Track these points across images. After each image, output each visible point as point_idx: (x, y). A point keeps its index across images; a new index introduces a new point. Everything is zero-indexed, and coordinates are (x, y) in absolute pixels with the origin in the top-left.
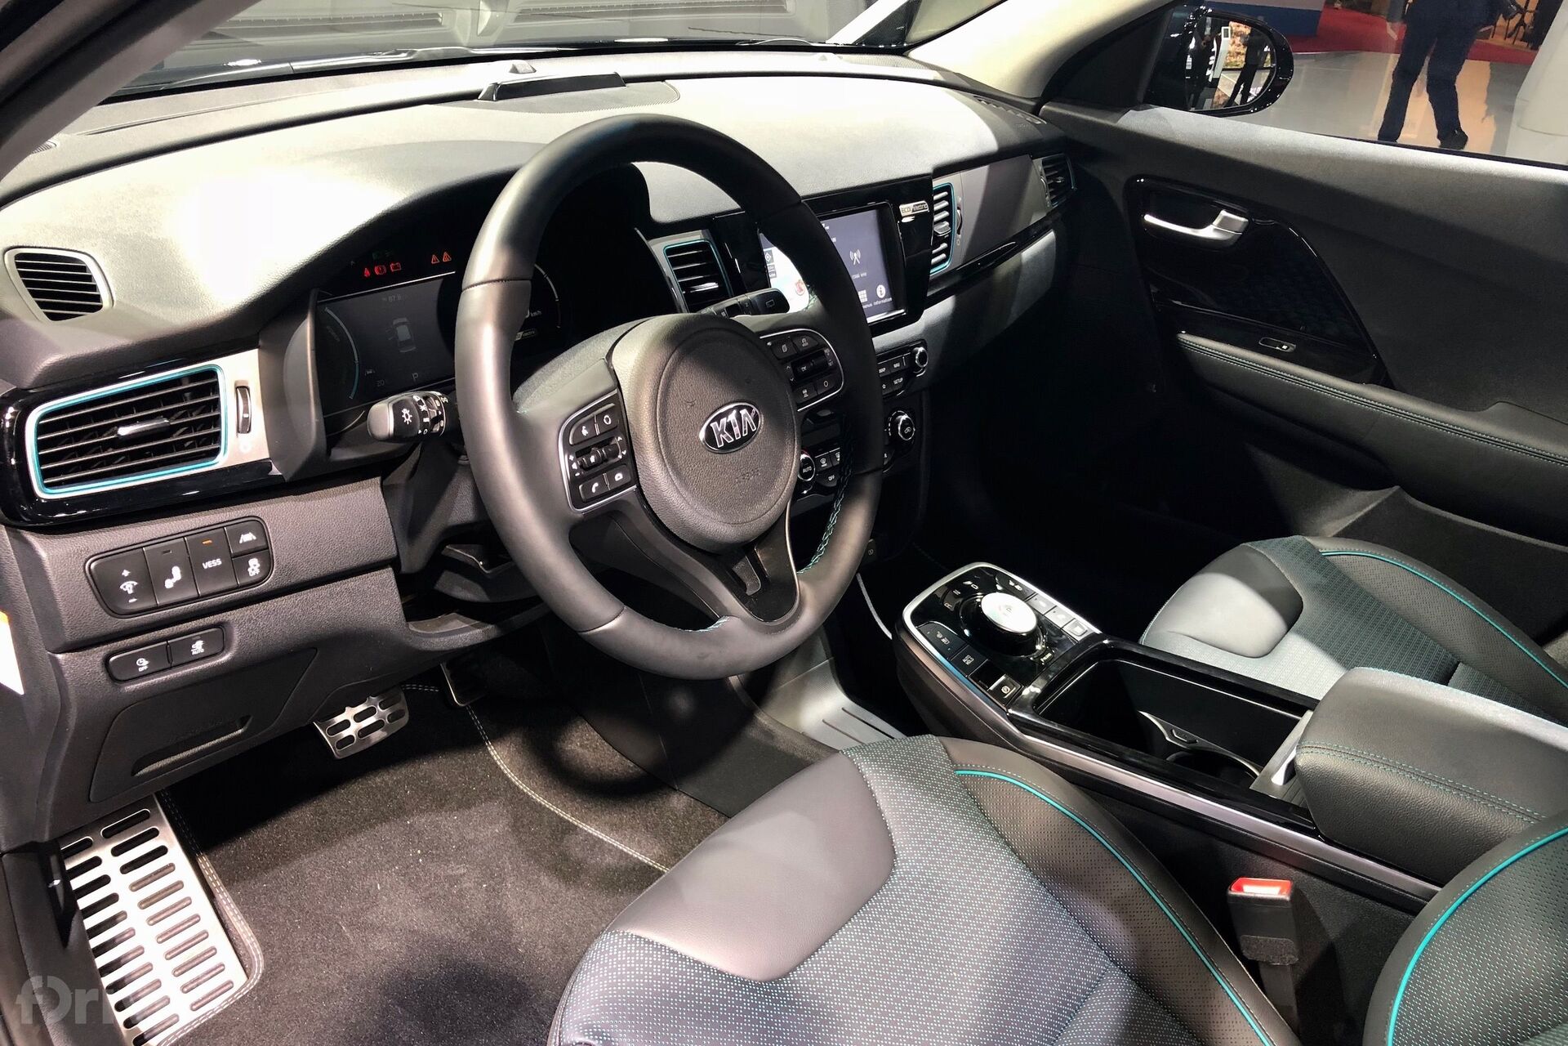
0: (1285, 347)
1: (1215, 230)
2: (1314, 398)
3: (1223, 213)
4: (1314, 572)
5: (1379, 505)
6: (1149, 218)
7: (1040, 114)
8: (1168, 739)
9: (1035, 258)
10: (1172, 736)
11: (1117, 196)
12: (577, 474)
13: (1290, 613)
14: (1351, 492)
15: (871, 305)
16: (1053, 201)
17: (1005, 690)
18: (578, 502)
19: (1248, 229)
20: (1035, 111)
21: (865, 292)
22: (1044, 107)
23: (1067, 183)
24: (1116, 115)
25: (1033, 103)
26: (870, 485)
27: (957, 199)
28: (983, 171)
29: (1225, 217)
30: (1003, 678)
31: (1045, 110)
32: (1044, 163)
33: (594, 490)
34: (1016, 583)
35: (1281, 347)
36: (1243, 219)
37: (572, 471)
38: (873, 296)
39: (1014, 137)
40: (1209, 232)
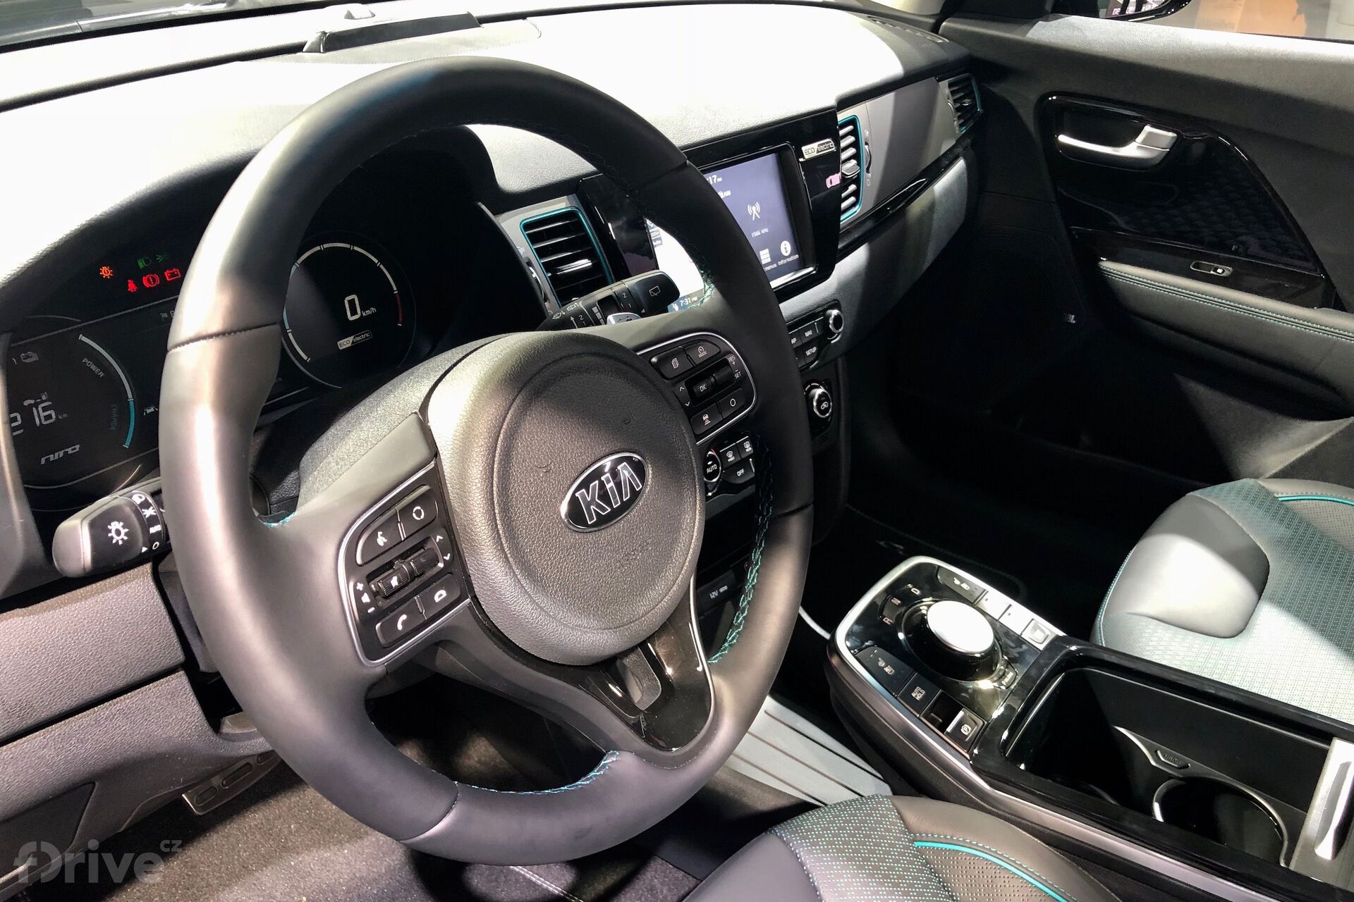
0: (1220, 271)
1: (1139, 147)
2: (1257, 326)
3: (1148, 129)
4: (1275, 524)
5: (1333, 437)
6: (1063, 139)
7: (940, 31)
8: (1153, 763)
9: (947, 192)
10: (1157, 759)
11: (1028, 116)
12: (371, 610)
13: (1258, 575)
14: (1297, 423)
15: (775, 265)
16: (961, 125)
17: (966, 730)
18: (372, 648)
19: (1176, 145)
20: (935, 29)
21: (767, 251)
22: (944, 24)
23: (973, 106)
24: (1025, 27)
25: (932, 21)
26: (796, 528)
27: (864, 133)
28: (889, 98)
29: (1150, 134)
30: (961, 714)
31: (945, 27)
32: (950, 85)
33: (400, 627)
34: (962, 580)
35: (1215, 270)
36: (1171, 134)
37: (362, 607)
38: (776, 256)
39: (920, 60)
40: (1132, 150)
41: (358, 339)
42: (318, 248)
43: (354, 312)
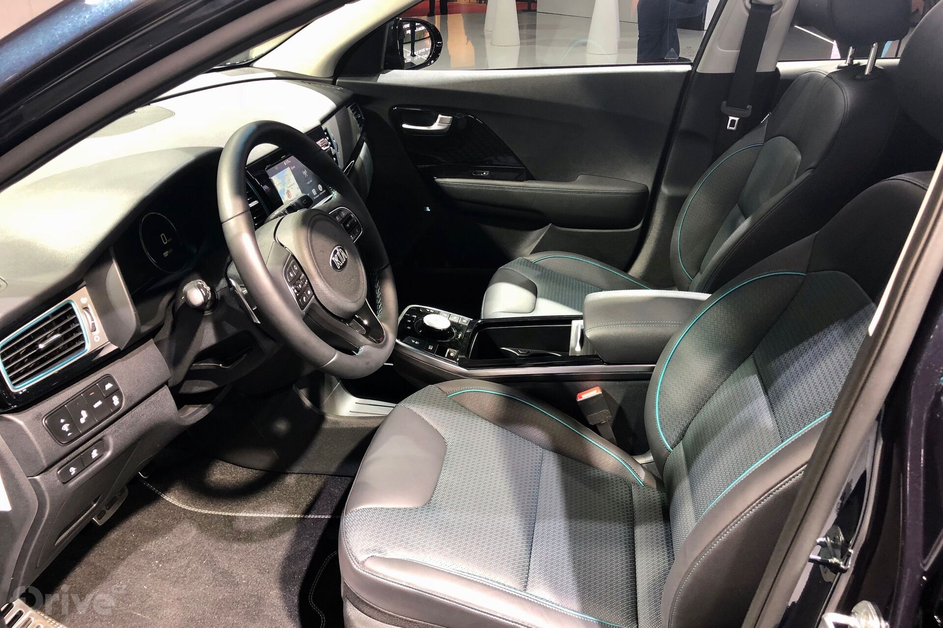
0: (485, 173)
1: (438, 125)
2: (503, 193)
3: (440, 116)
4: (534, 271)
5: (545, 234)
6: (405, 126)
7: (336, 84)
8: (518, 355)
9: (365, 157)
10: (519, 353)
11: (387, 120)
12: (298, 295)
13: (534, 291)
14: (531, 233)
15: (319, 196)
16: (360, 126)
17: (452, 354)
18: (302, 307)
19: (453, 122)
20: (334, 83)
21: (314, 190)
22: (337, 80)
23: (361, 117)
24: (375, 78)
25: (331, 80)
26: (388, 272)
27: (332, 135)
28: (334, 117)
29: (441, 118)
30: (448, 350)
31: (339, 82)
32: (351, 108)
33: (305, 301)
34: (430, 310)
35: (483, 174)
36: (450, 117)
37: (296, 294)
38: (318, 192)
39: (339, 100)
40: (436, 127)
41: (169, 252)
42: (146, 216)
43: (165, 241)
